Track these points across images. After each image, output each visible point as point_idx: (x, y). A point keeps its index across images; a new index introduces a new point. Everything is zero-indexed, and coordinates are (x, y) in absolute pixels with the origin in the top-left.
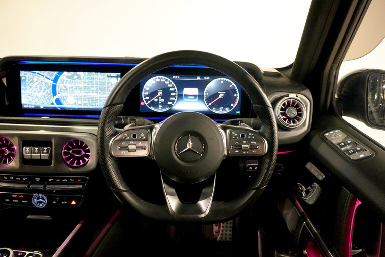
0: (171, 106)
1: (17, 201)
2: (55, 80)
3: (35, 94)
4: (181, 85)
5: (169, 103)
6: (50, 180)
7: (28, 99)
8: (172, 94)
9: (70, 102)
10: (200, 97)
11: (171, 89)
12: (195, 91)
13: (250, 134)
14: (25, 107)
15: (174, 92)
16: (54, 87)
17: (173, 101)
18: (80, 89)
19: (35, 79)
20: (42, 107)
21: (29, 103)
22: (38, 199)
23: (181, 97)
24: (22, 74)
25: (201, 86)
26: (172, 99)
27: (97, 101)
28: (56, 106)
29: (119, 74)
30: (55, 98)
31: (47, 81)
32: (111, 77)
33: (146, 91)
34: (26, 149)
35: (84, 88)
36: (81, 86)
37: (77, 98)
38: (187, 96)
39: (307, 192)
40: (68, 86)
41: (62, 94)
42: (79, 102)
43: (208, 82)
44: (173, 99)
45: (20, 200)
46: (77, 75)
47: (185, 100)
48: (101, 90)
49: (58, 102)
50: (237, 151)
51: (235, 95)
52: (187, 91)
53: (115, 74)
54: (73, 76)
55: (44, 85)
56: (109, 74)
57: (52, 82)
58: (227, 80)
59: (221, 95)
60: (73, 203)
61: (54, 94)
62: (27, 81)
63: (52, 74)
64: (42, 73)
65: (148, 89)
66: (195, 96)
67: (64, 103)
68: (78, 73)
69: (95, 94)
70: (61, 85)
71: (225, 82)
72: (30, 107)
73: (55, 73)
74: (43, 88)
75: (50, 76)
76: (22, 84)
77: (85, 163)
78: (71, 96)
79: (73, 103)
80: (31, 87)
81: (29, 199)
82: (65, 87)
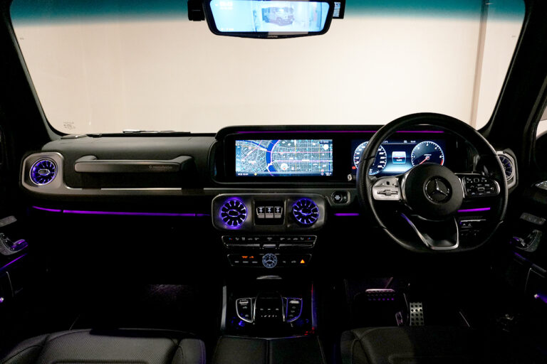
0: (381, 169)
1: (247, 262)
2: (270, 148)
3: (250, 162)
4: (390, 150)
5: (379, 166)
6: (282, 239)
7: (242, 167)
8: (382, 158)
9: (284, 168)
10: (408, 160)
11: (380, 153)
12: (403, 154)
13: (483, 179)
14: (239, 174)
15: (383, 155)
16: (268, 155)
17: (383, 164)
18: (294, 156)
19: (250, 148)
20: (256, 174)
21: (243, 171)
22: (267, 259)
23: (390, 160)
24: (238, 143)
25: (408, 149)
26: (381, 162)
27: (309, 167)
28: (269, 172)
29: (331, 140)
30: (269, 165)
31: (262, 149)
32: (323, 143)
33: (357, 156)
34: (259, 210)
35: (297, 155)
36: (295, 152)
37: (290, 165)
38: (395, 159)
39: (527, 241)
40: (282, 153)
41: (276, 161)
42: (293, 169)
43: (414, 145)
44: (383, 162)
45: (250, 260)
46: (291, 143)
47: (394, 163)
48: (314, 156)
49: (272, 168)
50: (473, 193)
51: (441, 157)
52: (395, 154)
53: (327, 141)
54: (287, 143)
55: (258, 153)
56: (321, 141)
57: (266, 150)
58: (432, 143)
59: (427, 157)
60: (302, 262)
61: (269, 161)
62: (242, 149)
63: (267, 143)
64: (257, 142)
65: (358, 153)
66: (403, 159)
67: (278, 170)
68: (292, 141)
69: (308, 160)
70: (275, 152)
71: (430, 144)
72: (244, 174)
73: (270, 141)
74: (258, 155)
75: (265, 144)
76: (237, 152)
77: (314, 221)
78: (285, 162)
79: (286, 169)
80: (245, 155)
81: (260, 259)
82: (279, 154)
